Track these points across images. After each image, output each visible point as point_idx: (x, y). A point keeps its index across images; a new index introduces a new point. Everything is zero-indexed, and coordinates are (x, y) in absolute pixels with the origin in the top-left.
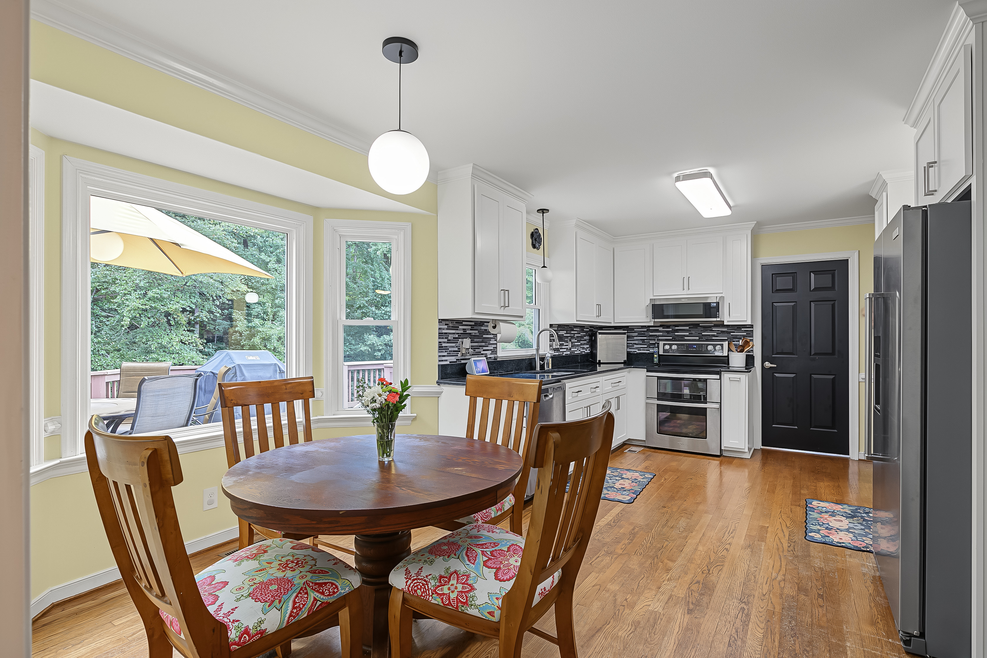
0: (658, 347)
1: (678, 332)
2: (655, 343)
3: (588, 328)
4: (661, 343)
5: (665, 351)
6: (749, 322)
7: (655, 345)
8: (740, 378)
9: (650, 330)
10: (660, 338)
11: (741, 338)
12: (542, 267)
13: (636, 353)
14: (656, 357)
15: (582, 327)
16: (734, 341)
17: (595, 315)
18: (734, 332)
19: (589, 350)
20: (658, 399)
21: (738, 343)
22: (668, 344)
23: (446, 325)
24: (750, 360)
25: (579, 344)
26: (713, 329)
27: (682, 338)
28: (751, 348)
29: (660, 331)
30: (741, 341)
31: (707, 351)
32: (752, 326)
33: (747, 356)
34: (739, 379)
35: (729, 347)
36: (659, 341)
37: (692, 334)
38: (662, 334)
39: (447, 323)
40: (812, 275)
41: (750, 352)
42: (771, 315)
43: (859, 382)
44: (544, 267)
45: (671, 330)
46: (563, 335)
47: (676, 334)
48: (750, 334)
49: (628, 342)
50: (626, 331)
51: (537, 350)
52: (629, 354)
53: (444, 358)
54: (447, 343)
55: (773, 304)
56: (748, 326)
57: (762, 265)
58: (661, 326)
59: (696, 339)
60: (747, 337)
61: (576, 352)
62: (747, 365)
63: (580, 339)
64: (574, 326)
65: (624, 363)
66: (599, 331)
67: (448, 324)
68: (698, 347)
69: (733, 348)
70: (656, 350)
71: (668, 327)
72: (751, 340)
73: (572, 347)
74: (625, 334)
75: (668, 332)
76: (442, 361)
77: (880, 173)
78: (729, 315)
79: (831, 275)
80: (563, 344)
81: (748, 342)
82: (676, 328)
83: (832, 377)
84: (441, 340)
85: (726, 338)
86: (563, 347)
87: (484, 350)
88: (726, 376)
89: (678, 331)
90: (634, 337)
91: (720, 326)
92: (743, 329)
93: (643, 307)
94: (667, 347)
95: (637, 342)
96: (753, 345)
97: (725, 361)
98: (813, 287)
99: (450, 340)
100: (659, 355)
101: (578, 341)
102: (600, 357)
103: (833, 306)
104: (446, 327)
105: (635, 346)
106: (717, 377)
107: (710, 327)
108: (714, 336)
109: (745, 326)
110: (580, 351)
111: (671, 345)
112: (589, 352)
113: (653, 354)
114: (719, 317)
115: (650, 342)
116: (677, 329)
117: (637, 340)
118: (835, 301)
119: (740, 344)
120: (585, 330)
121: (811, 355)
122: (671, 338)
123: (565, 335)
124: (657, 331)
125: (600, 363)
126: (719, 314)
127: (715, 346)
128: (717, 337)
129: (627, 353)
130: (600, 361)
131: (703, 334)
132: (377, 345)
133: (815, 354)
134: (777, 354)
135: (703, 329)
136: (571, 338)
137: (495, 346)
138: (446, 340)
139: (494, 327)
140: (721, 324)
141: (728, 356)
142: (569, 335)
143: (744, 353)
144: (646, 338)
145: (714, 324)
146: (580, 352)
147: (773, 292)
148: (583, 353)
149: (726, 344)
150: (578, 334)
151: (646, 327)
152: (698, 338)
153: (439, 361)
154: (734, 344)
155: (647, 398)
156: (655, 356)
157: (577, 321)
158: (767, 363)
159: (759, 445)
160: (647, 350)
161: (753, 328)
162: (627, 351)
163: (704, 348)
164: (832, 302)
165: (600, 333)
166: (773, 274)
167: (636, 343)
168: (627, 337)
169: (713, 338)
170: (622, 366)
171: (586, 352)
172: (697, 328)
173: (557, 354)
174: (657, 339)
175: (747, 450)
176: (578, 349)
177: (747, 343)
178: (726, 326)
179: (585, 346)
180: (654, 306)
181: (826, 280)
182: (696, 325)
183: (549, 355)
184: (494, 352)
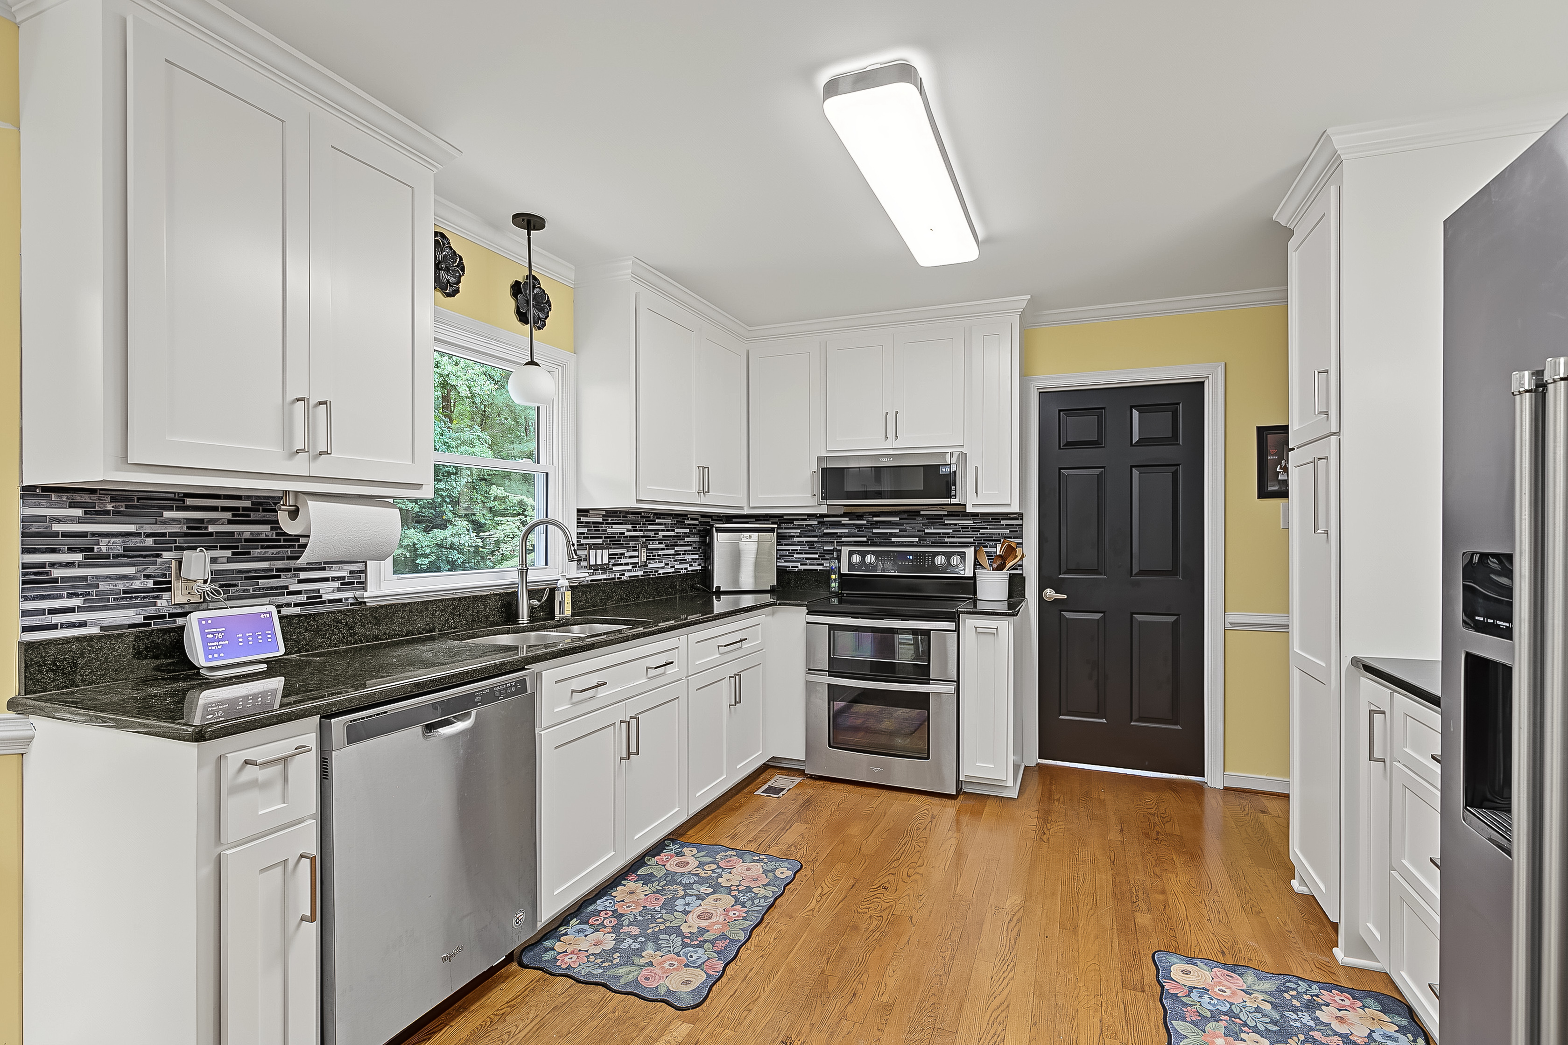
0: (839, 559)
1: (879, 528)
2: (833, 550)
3: (696, 519)
4: (845, 550)
5: (851, 566)
6: (1015, 509)
7: (833, 554)
8: (997, 629)
9: (824, 522)
10: (843, 539)
11: (1000, 541)
12: (527, 364)
13: (796, 569)
14: (835, 580)
15: (680, 518)
16: (986, 547)
17: (695, 490)
18: (987, 528)
19: (699, 565)
20: (832, 674)
21: (993, 550)
22: (858, 552)
23: (73, 505)
24: (1016, 585)
25: (672, 552)
26: (947, 522)
27: (886, 540)
28: (1020, 560)
29: (844, 525)
30: (999, 547)
31: (934, 568)
32: (1020, 516)
33: (1012, 577)
34: (994, 631)
35: (976, 558)
36: (841, 546)
37: (906, 531)
38: (847, 531)
39: (81, 498)
40: (1136, 414)
41: (1017, 569)
42: (1058, 495)
43: (1224, 629)
44: (532, 363)
45: (865, 522)
46: (623, 533)
47: (875, 531)
48: (1017, 531)
49: (780, 547)
50: (776, 526)
51: (522, 573)
52: (781, 572)
53: (56, 619)
54: (83, 565)
55: (1060, 472)
56: (1012, 516)
57: (1040, 392)
58: (845, 515)
59: (913, 542)
60: (1011, 538)
61: (660, 571)
62: (1010, 596)
63: (671, 543)
64: (655, 514)
65: (772, 591)
66: (717, 526)
67: (87, 505)
68: (917, 559)
69: (985, 561)
70: (834, 564)
71: (860, 517)
72: (1018, 544)
73: (647, 559)
74: (772, 530)
75: (859, 527)
76: (49, 626)
77: (1328, 132)
78: (976, 492)
79: (1171, 412)
80: (623, 554)
81: (1014, 550)
82: (875, 519)
83: (1172, 619)
84: (42, 558)
85: (971, 540)
86: (623, 561)
87: (301, 581)
88: (969, 623)
89: (878, 524)
90: (793, 536)
91: (959, 516)
92: (1003, 522)
93: (808, 474)
94: (856, 559)
95: (799, 548)
96: (1023, 554)
97: (969, 586)
98: (1136, 438)
99: (104, 557)
100: (841, 575)
101: (668, 547)
102: (720, 580)
103: (1175, 475)
104: (74, 512)
105: (796, 556)
106: (951, 625)
107: (940, 517)
108: (947, 535)
109: (1006, 516)
110: (672, 567)
111: (863, 554)
112: (700, 568)
113: (828, 573)
114: (955, 496)
115: (825, 548)
116: (877, 522)
117: (800, 543)
118: (1178, 465)
119: (998, 553)
120: (687, 522)
121: (1131, 575)
122: (865, 539)
123: (627, 534)
124: (839, 525)
125: (719, 593)
126: (955, 490)
127: (948, 556)
128: (954, 537)
129: (777, 569)
130: (718, 587)
131: (927, 531)
132: (422, 547)
133: (1141, 573)
134: (1068, 571)
135: (926, 521)
136: (646, 540)
137: (360, 567)
138: (77, 555)
139: (294, 514)
140: (960, 512)
141: (974, 578)
142: (641, 534)
143: (1005, 571)
144: (816, 539)
145: (948, 511)
146: (673, 570)
147: (1060, 448)
148: (683, 572)
149: (970, 552)
150: (668, 531)
151: (817, 517)
152: (917, 539)
153: (25, 629)
154: (986, 552)
155: (809, 670)
156: (833, 577)
157: (638, 501)
158: (1048, 590)
159: (1033, 758)
160: (818, 565)
161: (1022, 519)
162: (777, 566)
163: (928, 561)
164: (1173, 468)
165: (719, 530)
166: (1060, 411)
167: (797, 550)
168: (777, 536)
169: (946, 540)
170: (768, 598)
171: (690, 569)
172: (915, 519)
173: (604, 577)
174: (837, 542)
175: (1010, 783)
176: (666, 564)
177: (1010, 551)
178: (972, 516)
179: (686, 557)
180: (825, 471)
181: (1161, 424)
182: (912, 514)
183: (563, 583)
184: (353, 583)
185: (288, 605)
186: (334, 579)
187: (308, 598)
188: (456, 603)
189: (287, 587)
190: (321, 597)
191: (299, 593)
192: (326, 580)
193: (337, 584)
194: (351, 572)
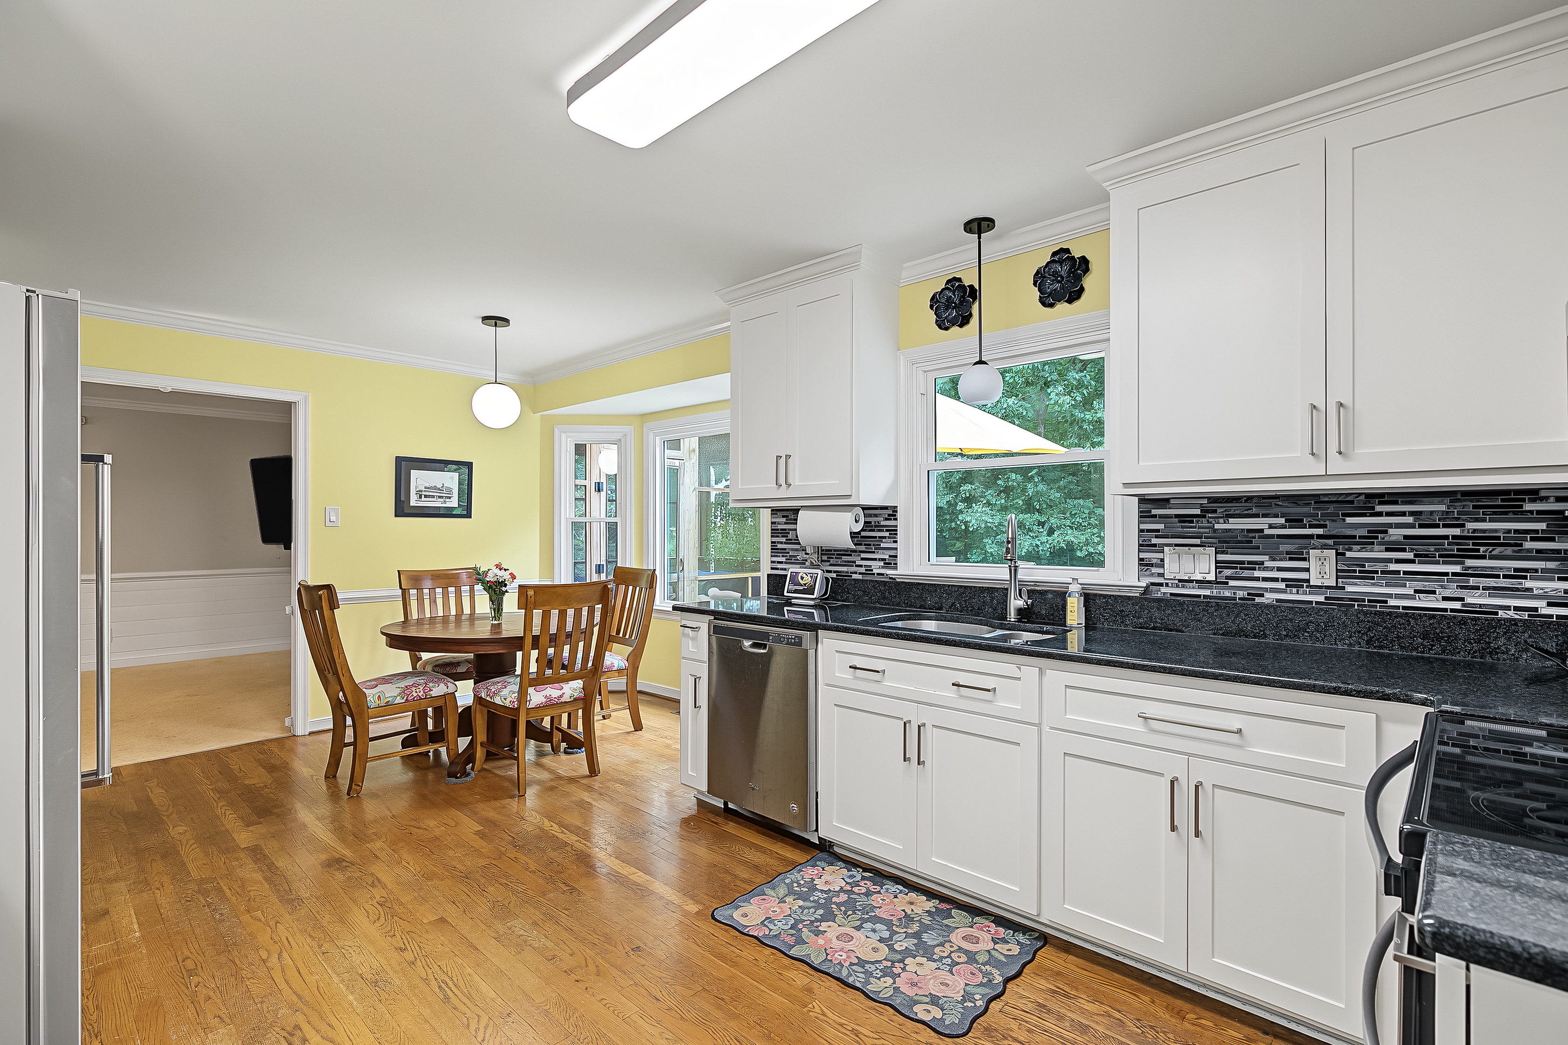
12: (976, 363)
23: (783, 517)
39: (785, 513)
44: (981, 362)
53: (780, 566)
54: (785, 543)
67: (787, 516)
76: (777, 569)
84: (775, 539)
87: (863, 559)
99: (791, 540)
104: (784, 520)
137: (892, 553)
138: (784, 540)
153: (772, 569)
183: (1074, 588)
184: (891, 564)
185: (856, 573)
186: (880, 560)
187: (866, 570)
188: (961, 590)
189: (855, 562)
190: (872, 570)
191: (861, 566)
192: (875, 559)
193: (882, 563)
194: (890, 556)
